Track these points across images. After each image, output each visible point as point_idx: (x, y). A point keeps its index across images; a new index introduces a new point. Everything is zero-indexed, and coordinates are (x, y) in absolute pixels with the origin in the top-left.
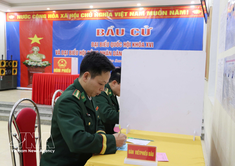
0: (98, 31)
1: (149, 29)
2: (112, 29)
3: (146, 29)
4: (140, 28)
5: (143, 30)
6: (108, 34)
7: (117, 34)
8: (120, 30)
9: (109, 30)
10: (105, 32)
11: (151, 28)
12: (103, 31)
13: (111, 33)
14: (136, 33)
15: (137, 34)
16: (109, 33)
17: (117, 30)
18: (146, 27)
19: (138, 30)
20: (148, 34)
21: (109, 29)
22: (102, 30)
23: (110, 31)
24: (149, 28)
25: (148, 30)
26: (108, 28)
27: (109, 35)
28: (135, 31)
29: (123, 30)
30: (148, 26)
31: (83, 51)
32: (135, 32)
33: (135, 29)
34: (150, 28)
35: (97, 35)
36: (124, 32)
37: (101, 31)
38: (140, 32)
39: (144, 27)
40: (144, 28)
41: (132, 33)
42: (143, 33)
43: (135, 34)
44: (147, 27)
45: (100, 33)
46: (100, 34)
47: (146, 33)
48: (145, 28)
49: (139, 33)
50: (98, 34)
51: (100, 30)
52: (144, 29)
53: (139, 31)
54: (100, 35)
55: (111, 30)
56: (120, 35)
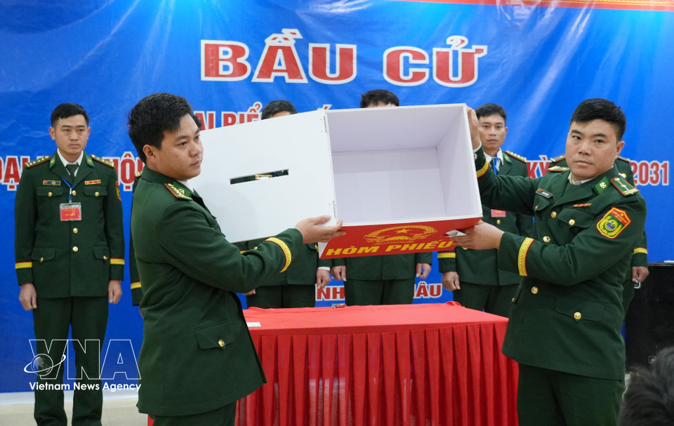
0: (213, 51)
1: (472, 54)
2: (291, 43)
3: (455, 53)
4: (428, 48)
5: (443, 59)
6: (267, 70)
7: (320, 71)
8: (333, 52)
9: (273, 50)
10: (253, 60)
11: (478, 51)
12: (238, 52)
13: (284, 67)
14: (412, 70)
15: (418, 76)
16: (276, 67)
17: (319, 53)
18: (456, 43)
19: (422, 57)
20: (467, 76)
21: (275, 43)
22: (232, 47)
23: (280, 54)
24: (468, 46)
25: (468, 58)
26: (269, 42)
27: (274, 74)
28: (406, 59)
29: (346, 54)
30: (466, 41)
31: (124, 163)
32: (407, 65)
33: (406, 52)
34: (474, 47)
35: (207, 75)
36: (355, 61)
37: (226, 53)
38: (431, 68)
39: (448, 42)
40: (449, 46)
41: (393, 72)
42: (443, 74)
43: (406, 73)
44: (463, 41)
45: (221, 64)
46: (221, 72)
47: (455, 74)
48: (453, 48)
49: (427, 71)
50: (212, 69)
51: (221, 49)
52: (450, 50)
53: (427, 61)
54: (226, 75)
55: (287, 50)
56: (332, 79)
